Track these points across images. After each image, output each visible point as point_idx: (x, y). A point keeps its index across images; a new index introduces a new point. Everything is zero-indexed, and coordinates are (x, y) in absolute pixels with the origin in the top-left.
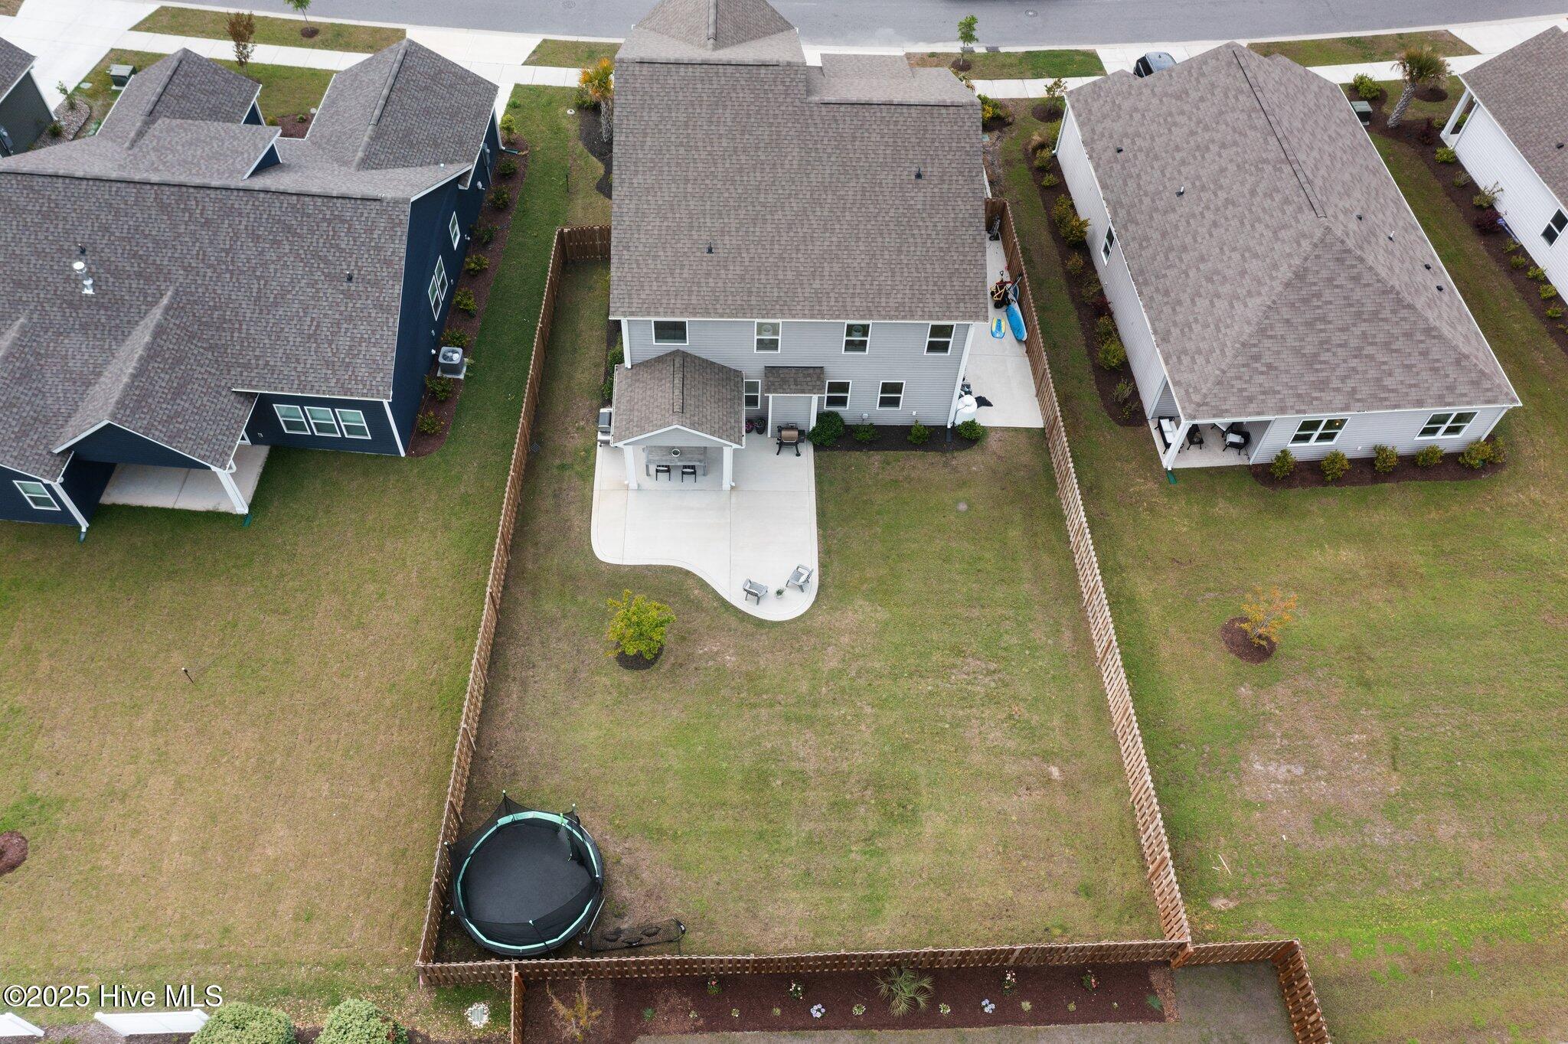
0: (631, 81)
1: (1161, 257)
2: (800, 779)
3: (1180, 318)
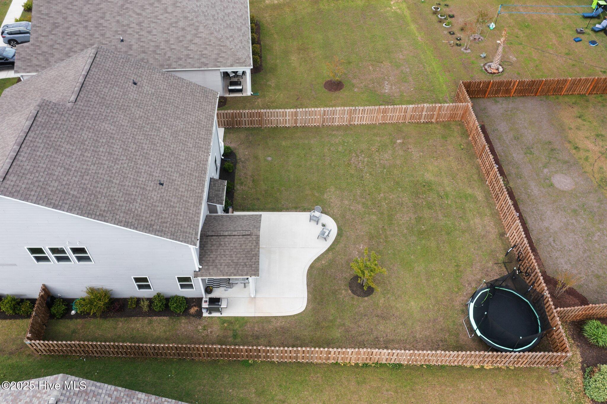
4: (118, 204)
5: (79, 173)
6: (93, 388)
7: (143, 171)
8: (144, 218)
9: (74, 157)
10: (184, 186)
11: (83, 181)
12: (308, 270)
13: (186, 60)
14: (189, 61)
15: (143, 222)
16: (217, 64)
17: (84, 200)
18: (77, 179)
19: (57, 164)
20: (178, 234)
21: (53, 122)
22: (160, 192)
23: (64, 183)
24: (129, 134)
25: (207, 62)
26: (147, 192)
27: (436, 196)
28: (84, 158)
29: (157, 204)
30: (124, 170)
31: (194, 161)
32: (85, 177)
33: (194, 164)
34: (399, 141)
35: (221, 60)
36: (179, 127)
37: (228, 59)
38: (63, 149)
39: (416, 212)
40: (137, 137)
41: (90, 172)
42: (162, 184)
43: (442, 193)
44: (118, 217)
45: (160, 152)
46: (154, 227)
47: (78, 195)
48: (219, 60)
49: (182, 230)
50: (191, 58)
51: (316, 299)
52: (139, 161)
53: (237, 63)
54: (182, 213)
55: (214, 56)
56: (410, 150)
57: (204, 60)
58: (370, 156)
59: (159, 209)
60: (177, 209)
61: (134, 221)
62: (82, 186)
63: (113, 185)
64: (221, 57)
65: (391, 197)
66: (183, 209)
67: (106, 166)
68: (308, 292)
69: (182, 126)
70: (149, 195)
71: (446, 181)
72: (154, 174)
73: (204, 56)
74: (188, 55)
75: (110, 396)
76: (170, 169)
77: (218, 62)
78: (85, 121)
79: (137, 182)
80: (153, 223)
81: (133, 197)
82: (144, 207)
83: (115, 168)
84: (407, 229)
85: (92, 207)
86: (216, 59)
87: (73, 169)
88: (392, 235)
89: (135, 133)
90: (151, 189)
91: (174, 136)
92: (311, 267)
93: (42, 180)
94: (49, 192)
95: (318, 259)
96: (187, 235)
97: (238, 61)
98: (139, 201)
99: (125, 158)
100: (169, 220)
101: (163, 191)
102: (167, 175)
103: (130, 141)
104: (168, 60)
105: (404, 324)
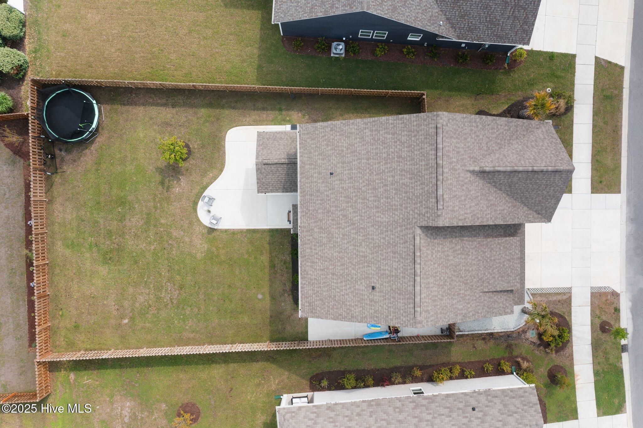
0: (425, 123)
1: (385, 417)
2: (122, 219)
3: (340, 418)
4: (358, 140)
5: (391, 157)
6: (346, 8)
7: (347, 182)
8: (338, 134)
9: (399, 172)
10: (315, 180)
11: (386, 150)
12: (224, 167)
13: (352, 414)
14: (348, 413)
15: (338, 130)
16: (316, 410)
17: (381, 132)
18: (391, 150)
19: (408, 159)
20: (312, 130)
21: (424, 202)
22: (332, 165)
23: (398, 143)
24: (366, 218)
25: (328, 411)
26: (340, 160)
27: (102, 246)
28: (391, 174)
29: (331, 152)
30: (361, 175)
31: (311, 212)
32: (386, 155)
33: (311, 208)
34: (126, 321)
35: (313, 416)
36: (328, 248)
37: (305, 417)
38: (408, 176)
39: (124, 227)
40: (359, 217)
41: (384, 162)
42: (331, 174)
43: (95, 249)
44: (356, 127)
45: (339, 209)
46: (329, 129)
47: (386, 135)
48: (315, 415)
49: (310, 135)
50: (347, 416)
51: (219, 141)
52: (352, 191)
53: (294, 412)
54: (312, 151)
55: (320, 420)
56: (117, 307)
57: (332, 414)
58: (159, 298)
59: (329, 148)
60: (317, 153)
61: (344, 129)
62: (386, 145)
63: (365, 157)
64: (312, 419)
65: (144, 245)
66: (312, 155)
67: (375, 173)
68: (225, 147)
69: (326, 250)
70: (338, 158)
71: (88, 264)
72: (338, 182)
73: (331, 420)
74: (350, 420)
75: (337, 8)
76: (327, 193)
77: (315, 413)
78: (401, 216)
79: (349, 168)
80: (331, 133)
81: (349, 151)
82: (340, 144)
83: (368, 175)
84: (134, 208)
85: (374, 129)
86: (318, 416)
87: (396, 159)
88: (149, 201)
89: (361, 222)
90: (338, 165)
91: (330, 234)
92: (221, 171)
93: (413, 139)
94: (405, 129)
95: (215, 178)
96: (306, 132)
97: (293, 414)
98: (345, 149)
99: (363, 189)
100: (321, 140)
101: (330, 168)
102: (329, 185)
103: (363, 211)
104: (372, 412)
105: (151, 119)
